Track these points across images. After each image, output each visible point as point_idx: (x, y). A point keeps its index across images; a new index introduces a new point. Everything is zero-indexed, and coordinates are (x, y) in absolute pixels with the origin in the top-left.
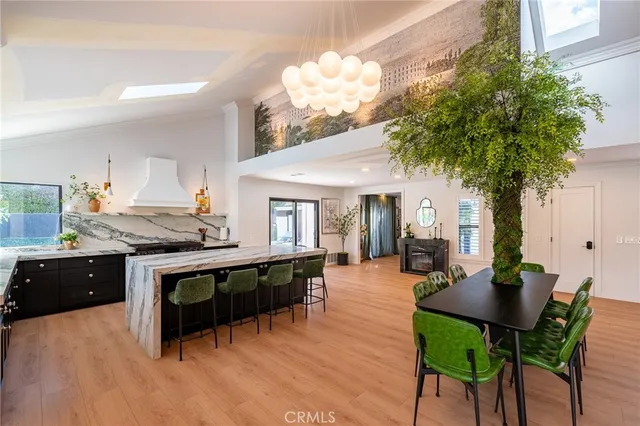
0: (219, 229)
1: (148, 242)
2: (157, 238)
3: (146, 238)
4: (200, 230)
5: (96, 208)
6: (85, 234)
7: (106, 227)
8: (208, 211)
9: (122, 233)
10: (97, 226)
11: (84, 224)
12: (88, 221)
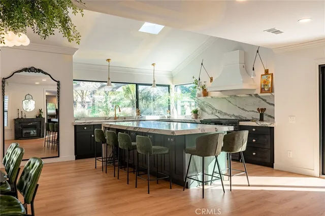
1: (229, 118)
2: (234, 115)
4: (258, 110)
6: (203, 110)
7: (210, 106)
9: (216, 110)
10: (207, 105)
11: (203, 105)
12: (203, 102)
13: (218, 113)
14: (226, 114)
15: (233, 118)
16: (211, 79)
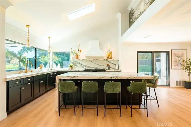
0: (115, 65)
1: (91, 68)
2: (94, 67)
3: (91, 67)
4: (107, 65)
5: (77, 58)
6: (75, 65)
7: (80, 63)
8: (111, 58)
9: (84, 65)
10: (78, 63)
11: (75, 63)
12: (76, 62)
13: (85, 66)
14: (89, 67)
15: (93, 69)
16: (80, 51)
